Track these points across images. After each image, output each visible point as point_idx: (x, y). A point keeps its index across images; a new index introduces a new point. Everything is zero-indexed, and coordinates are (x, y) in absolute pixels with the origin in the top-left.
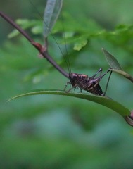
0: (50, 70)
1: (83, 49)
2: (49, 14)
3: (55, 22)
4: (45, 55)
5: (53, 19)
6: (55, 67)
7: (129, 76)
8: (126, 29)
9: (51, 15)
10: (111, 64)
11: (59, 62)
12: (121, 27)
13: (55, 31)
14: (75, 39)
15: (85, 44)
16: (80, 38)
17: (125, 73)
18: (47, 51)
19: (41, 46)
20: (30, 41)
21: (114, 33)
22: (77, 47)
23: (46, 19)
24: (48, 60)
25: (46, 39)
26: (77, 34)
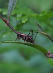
0: (11, 31)
1: (26, 22)
2: (10, 6)
3: (13, 10)
4: (8, 24)
5: (12, 8)
6: (13, 30)
7: (47, 35)
8: (46, 13)
9: (11, 6)
10: (39, 29)
11: (15, 28)
12: (43, 12)
13: (13, 14)
14: (23, 18)
15: (27, 20)
16: (25, 17)
17: (45, 34)
18: (9, 23)
19: (6, 20)
20: (1, 18)
21: (40, 15)
22: (24, 22)
23: (9, 8)
24: (10, 27)
25: (9, 17)
26: (23, 15)
